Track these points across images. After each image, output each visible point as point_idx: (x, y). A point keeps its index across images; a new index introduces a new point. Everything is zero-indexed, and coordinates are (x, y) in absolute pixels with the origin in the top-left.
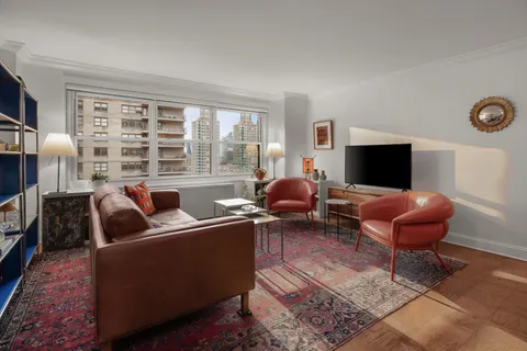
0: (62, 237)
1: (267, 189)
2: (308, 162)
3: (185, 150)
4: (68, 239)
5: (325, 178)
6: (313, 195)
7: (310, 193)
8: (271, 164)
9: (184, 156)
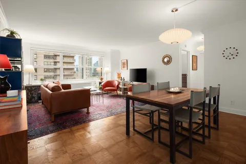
0: (31, 99)
1: (102, 84)
2: (119, 75)
3: (75, 69)
4: (33, 100)
5: (124, 80)
6: (118, 86)
7: (117, 85)
8: (106, 75)
9: (75, 73)
